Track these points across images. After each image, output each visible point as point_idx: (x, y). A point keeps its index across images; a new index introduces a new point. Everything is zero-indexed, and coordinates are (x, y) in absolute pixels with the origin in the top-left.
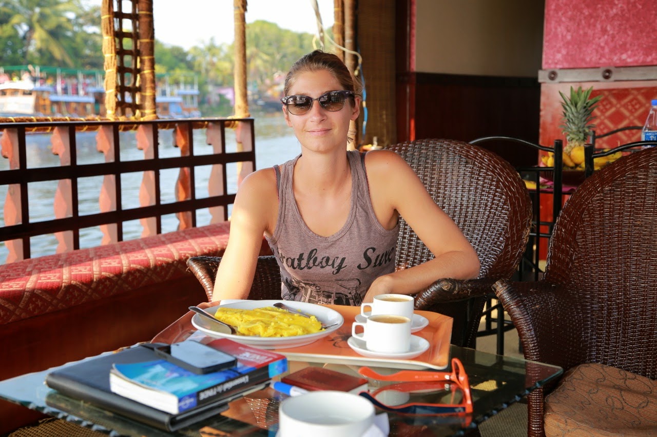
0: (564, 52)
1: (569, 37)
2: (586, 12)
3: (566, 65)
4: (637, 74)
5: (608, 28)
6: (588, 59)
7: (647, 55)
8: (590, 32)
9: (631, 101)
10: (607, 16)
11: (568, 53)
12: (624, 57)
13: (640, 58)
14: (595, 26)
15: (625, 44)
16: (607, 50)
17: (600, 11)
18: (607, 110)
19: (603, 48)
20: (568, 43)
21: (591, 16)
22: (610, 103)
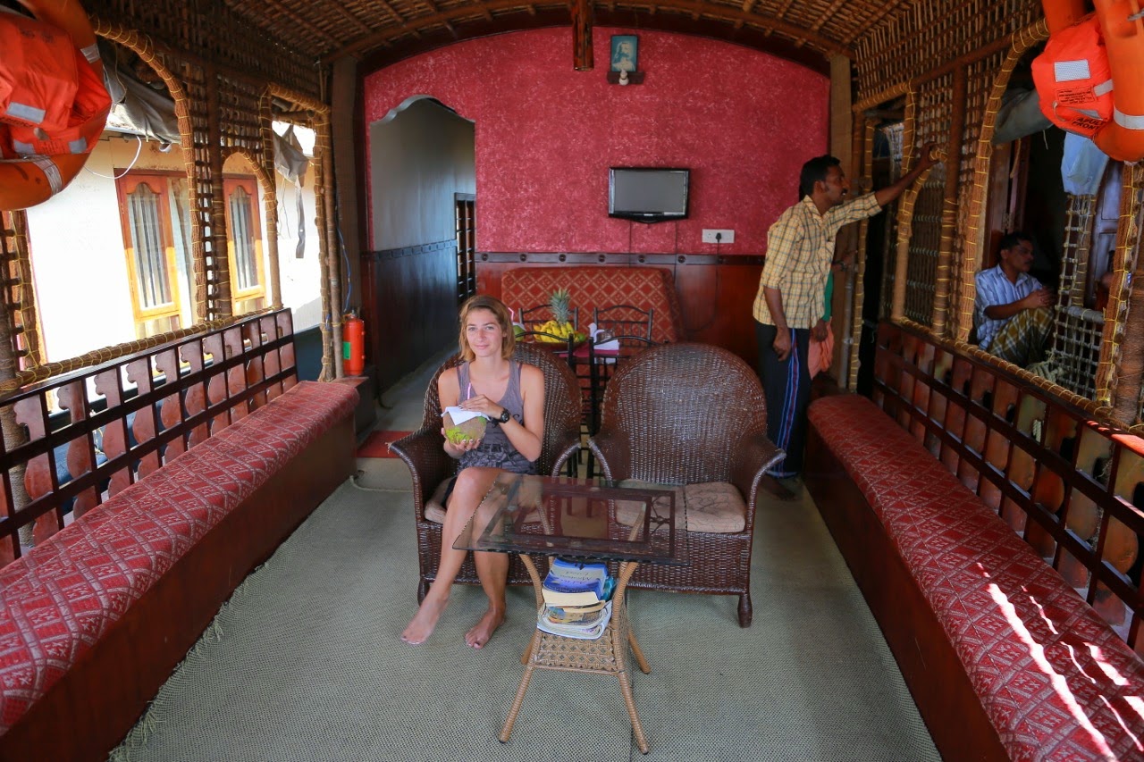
0: (492, 240)
1: (495, 230)
2: (506, 213)
3: (494, 250)
4: (543, 258)
5: (522, 225)
6: (509, 246)
7: (549, 245)
8: (509, 227)
9: (544, 279)
10: (520, 217)
11: (494, 242)
12: (534, 246)
13: (544, 247)
14: (512, 224)
15: (533, 237)
16: (522, 241)
17: (515, 213)
18: (529, 285)
19: (519, 239)
20: (494, 234)
21: (509, 216)
22: (530, 280)
